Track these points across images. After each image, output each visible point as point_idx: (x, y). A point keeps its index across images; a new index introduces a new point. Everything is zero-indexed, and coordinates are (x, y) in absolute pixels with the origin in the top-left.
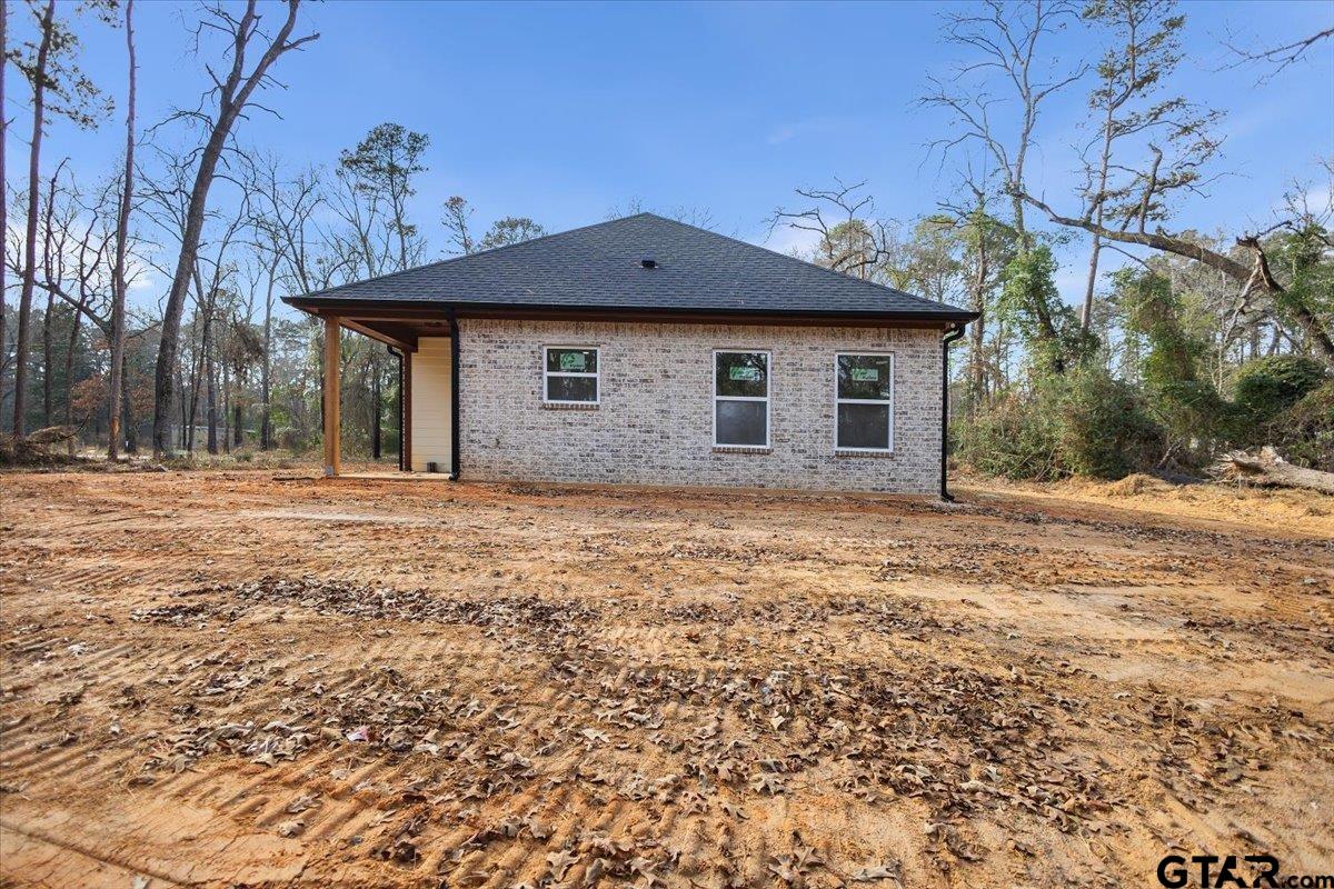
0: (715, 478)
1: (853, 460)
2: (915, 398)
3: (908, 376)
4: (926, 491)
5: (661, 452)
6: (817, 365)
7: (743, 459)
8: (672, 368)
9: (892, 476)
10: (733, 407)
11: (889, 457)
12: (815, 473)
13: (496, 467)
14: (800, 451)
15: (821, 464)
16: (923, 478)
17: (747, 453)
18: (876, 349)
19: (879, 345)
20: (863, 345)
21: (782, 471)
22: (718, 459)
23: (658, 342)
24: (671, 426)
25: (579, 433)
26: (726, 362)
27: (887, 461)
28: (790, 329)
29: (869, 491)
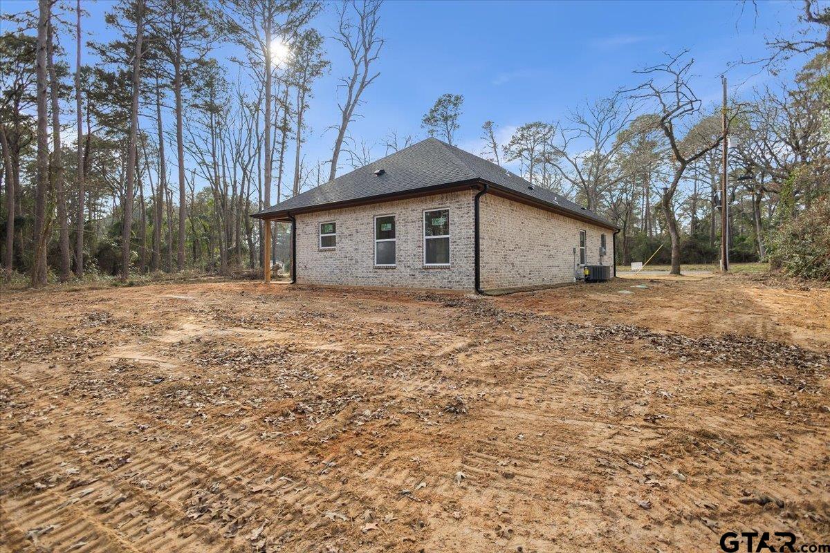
0: (375, 282)
1: (431, 271)
2: (460, 233)
3: (456, 220)
4: (467, 288)
5: (356, 269)
6: (414, 219)
7: (385, 271)
8: (359, 227)
9: (450, 279)
10: (382, 244)
11: (448, 268)
12: (415, 278)
13: (306, 278)
14: (408, 267)
15: (417, 273)
16: (465, 281)
17: (387, 268)
18: (440, 206)
19: (442, 204)
20: (434, 205)
21: (401, 278)
22: (376, 272)
23: (354, 216)
24: (359, 257)
25: (330, 261)
26: (381, 221)
27: (447, 271)
28: (403, 201)
29: (439, 288)
